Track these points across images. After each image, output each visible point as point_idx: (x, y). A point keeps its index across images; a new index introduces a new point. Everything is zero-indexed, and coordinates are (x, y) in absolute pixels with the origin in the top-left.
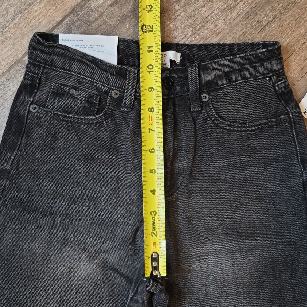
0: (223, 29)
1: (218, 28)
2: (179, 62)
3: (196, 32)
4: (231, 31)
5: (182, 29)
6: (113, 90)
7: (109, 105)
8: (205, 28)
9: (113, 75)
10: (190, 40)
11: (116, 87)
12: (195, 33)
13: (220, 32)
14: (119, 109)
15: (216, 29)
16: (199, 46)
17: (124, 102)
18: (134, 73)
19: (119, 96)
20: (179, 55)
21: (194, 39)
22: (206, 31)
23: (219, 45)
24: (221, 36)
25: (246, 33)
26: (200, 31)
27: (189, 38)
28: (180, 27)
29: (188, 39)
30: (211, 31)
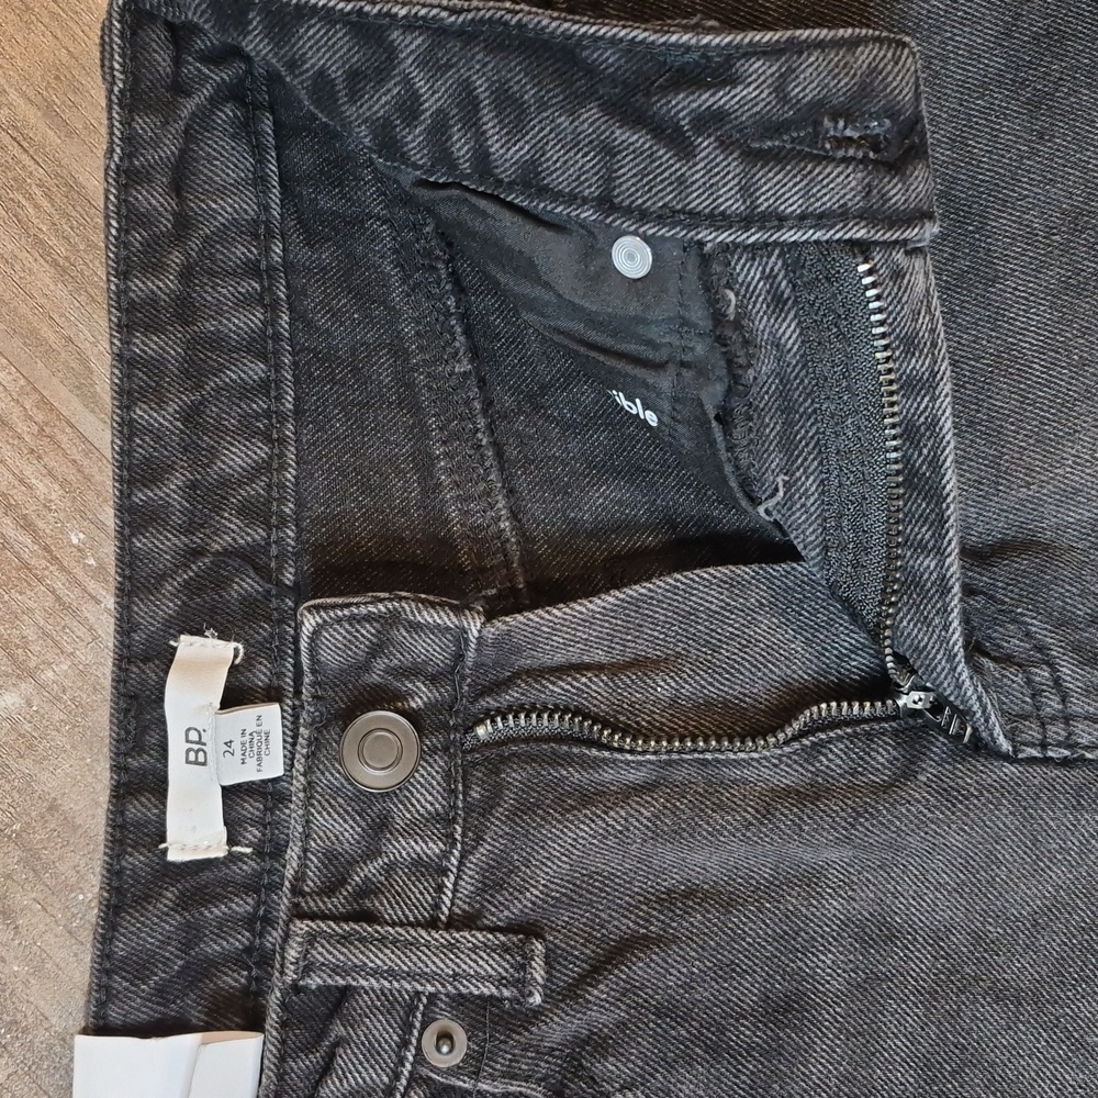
0: (22, 382)
1: (17, 410)
2: (234, 644)
3: (46, 549)
4: (34, 332)
5: (31, 633)
6: (420, 1057)
7: (514, 1077)
8: (18, 495)
9: (326, 1069)
10: (92, 586)
11: (405, 1044)
12: (50, 552)
13: (44, 403)
14: (536, 1014)
15: (22, 427)
16: (134, 520)
17: (494, 990)
18: (312, 938)
19: (456, 1018)
20: (187, 646)
21: (91, 562)
22: (40, 486)
23: (127, 396)
24: (64, 392)
25: (41, 242)
26: (41, 524)
27: (85, 590)
28: (17, 646)
29: (93, 597)
30: (39, 458)
